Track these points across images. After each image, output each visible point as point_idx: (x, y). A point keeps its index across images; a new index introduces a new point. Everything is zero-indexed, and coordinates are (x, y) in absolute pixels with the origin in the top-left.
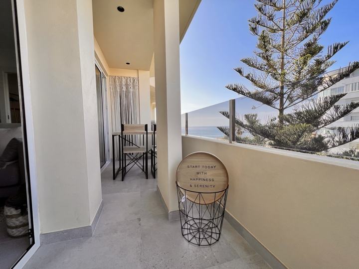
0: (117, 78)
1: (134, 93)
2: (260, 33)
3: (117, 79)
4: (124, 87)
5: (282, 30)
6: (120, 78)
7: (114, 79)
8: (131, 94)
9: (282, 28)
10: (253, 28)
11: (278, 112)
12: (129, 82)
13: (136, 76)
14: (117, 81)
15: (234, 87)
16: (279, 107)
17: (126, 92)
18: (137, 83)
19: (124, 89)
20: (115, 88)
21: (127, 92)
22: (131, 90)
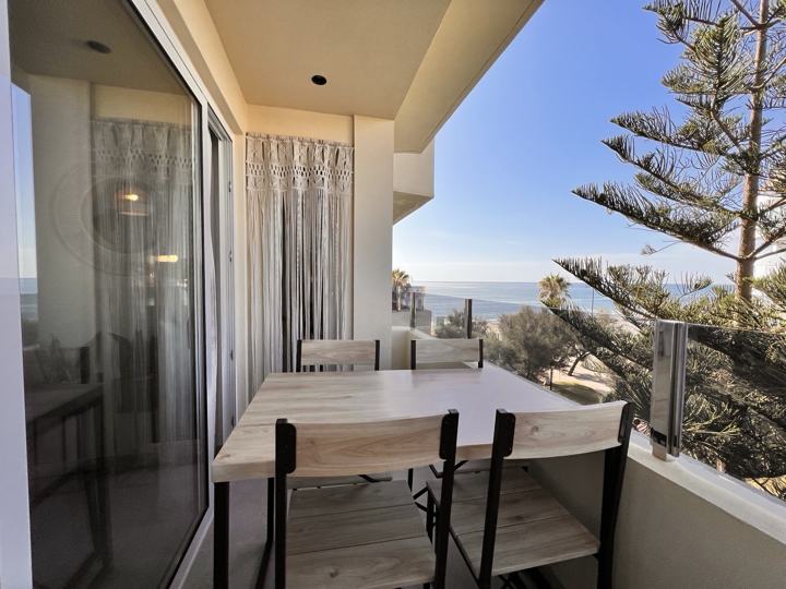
0: (274, 143)
1: (335, 201)
2: (691, 39)
3: (274, 148)
4: (300, 179)
5: (758, 27)
6: (286, 145)
7: (263, 145)
8: (326, 205)
9: (760, 21)
10: (670, 23)
11: (735, 267)
12: (319, 158)
13: (344, 139)
14: (275, 155)
15: (601, 191)
16: (737, 252)
17: (305, 196)
18: (349, 164)
19: (300, 186)
20: (267, 180)
21: (312, 195)
22: (326, 190)
